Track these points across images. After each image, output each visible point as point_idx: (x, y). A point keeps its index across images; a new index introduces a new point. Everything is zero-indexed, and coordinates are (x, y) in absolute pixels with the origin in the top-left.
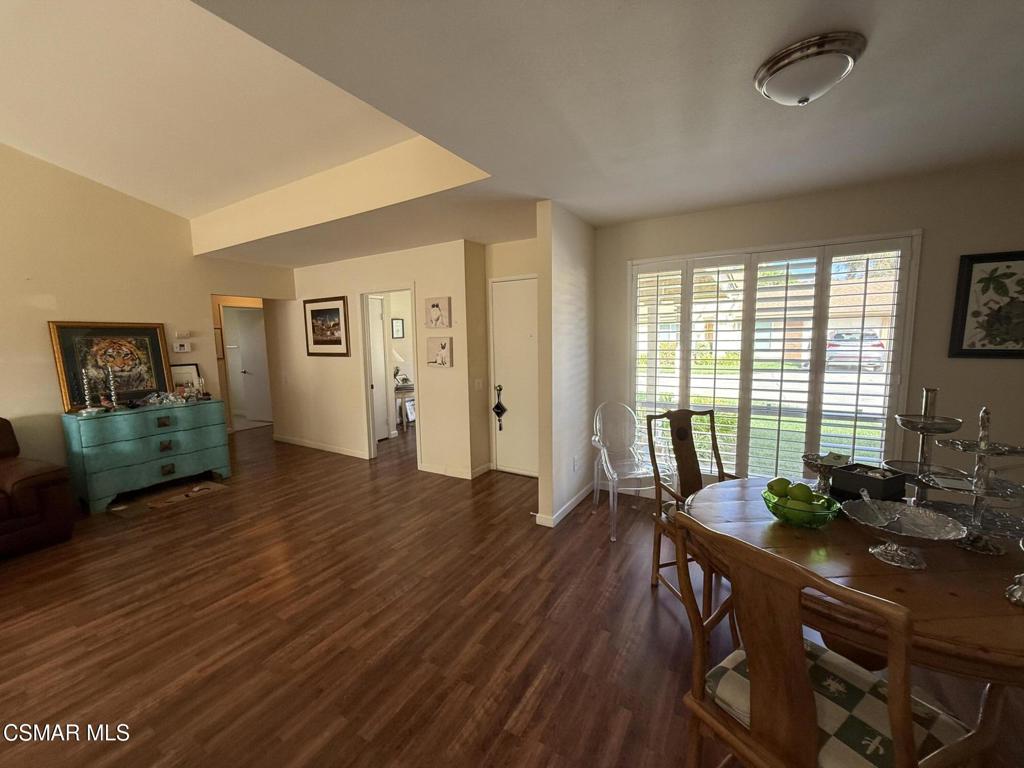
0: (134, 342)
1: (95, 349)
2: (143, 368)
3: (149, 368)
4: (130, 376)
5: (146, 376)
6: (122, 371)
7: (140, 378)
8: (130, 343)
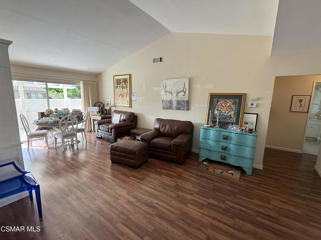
0: (232, 101)
1: (219, 103)
2: (233, 113)
3: (235, 113)
4: (227, 115)
5: (233, 116)
6: (225, 113)
7: (230, 117)
8: (231, 102)
